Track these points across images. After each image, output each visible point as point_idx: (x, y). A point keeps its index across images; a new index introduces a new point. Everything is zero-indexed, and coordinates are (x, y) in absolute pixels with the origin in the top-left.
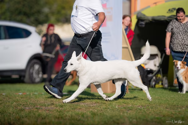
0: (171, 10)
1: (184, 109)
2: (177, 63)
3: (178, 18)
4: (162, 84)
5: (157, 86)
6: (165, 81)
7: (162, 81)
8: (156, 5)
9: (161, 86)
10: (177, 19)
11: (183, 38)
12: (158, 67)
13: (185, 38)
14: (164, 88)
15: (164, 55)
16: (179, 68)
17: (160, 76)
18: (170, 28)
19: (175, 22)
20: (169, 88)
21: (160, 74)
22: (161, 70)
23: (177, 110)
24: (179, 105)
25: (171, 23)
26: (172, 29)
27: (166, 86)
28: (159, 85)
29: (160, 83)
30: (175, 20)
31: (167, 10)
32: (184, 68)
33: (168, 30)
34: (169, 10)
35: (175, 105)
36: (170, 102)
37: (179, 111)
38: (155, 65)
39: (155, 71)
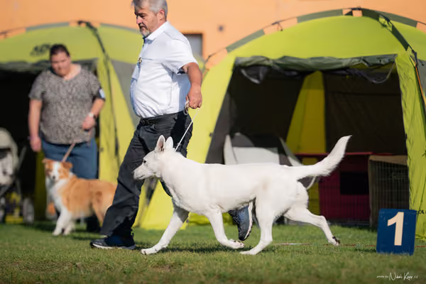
0: (39, 49)
1: (66, 268)
2: (50, 166)
3: (56, 66)
4: (21, 215)
5: (10, 219)
6: (28, 208)
7: (21, 208)
8: (6, 37)
9: (19, 220)
10: (52, 70)
11: (68, 114)
12: (11, 176)
13: (72, 115)
14: (25, 225)
15: (24, 150)
16: (57, 178)
17: (16, 197)
18: (37, 89)
19: (49, 77)
20: (37, 223)
21: (17, 191)
22: (18, 183)
23: (51, 270)
24: (57, 260)
25: (40, 80)
26: (43, 94)
27: (30, 218)
28: (14, 218)
29: (17, 212)
30: (49, 72)
31: (31, 49)
32: (67, 176)
33: (33, 96)
34: (36, 49)
35: (47, 262)
36: (36, 255)
37: (55, 274)
38: (5, 173)
39: (4, 186)
